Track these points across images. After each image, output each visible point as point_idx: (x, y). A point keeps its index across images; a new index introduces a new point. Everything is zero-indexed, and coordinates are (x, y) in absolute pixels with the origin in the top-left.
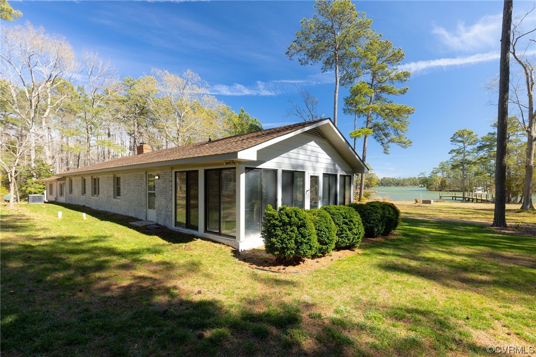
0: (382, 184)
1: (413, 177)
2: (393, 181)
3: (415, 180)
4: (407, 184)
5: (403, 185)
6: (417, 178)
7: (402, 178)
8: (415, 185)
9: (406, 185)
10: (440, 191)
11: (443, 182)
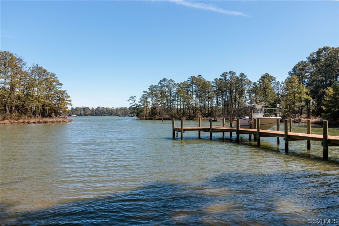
0: (96, 113)
1: (124, 107)
2: (107, 110)
3: (126, 111)
4: (119, 113)
5: (116, 115)
6: (128, 108)
7: (115, 108)
8: (126, 115)
9: (118, 115)
10: (151, 119)
11: (154, 108)
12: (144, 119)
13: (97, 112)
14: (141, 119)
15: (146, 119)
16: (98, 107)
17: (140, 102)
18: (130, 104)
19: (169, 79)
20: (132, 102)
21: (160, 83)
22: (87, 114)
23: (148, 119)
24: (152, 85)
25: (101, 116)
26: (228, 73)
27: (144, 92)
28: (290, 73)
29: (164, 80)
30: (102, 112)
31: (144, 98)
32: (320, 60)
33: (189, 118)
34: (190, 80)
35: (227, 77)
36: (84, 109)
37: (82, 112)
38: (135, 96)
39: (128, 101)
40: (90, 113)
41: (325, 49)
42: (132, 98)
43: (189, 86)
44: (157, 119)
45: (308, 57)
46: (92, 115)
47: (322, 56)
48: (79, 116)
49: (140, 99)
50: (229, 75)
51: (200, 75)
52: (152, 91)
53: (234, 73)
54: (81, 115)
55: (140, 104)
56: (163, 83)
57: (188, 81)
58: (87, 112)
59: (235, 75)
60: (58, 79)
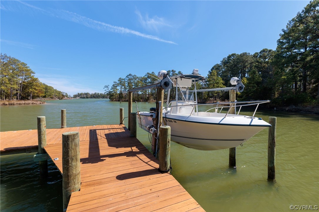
10: (119, 101)
11: (121, 94)
12: (115, 101)
13: (95, 96)
14: (112, 101)
15: (116, 101)
16: (95, 93)
17: (112, 89)
18: (106, 90)
19: (133, 75)
20: (107, 89)
21: (127, 77)
22: (88, 97)
23: (117, 101)
24: (121, 78)
25: (97, 98)
26: (171, 71)
27: (114, 82)
28: (209, 72)
29: (130, 75)
30: (98, 96)
31: (114, 87)
32: (229, 62)
33: (144, 100)
34: (146, 75)
35: (170, 73)
36: (86, 94)
37: (85, 96)
38: (108, 85)
39: (104, 88)
40: (90, 96)
41: (233, 55)
42: (107, 87)
43: (146, 79)
44: (123, 101)
45: (221, 61)
46: (91, 98)
47: (231, 60)
48: (83, 98)
49: (112, 87)
50: (172, 73)
51: (153, 72)
52: (121, 82)
53: (175, 71)
54: (84, 98)
55: (112, 90)
56: (129, 77)
57: (145, 76)
58: (88, 96)
59: (175, 73)
60: (30, 68)
